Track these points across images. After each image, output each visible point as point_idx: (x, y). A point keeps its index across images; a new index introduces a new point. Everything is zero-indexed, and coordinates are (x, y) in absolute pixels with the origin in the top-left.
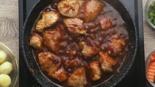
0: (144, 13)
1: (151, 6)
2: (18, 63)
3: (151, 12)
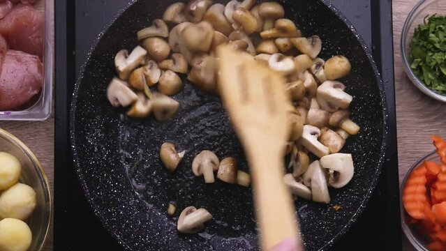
0: (397, 53)
1: (419, 28)
2: (50, 186)
3: (417, 45)
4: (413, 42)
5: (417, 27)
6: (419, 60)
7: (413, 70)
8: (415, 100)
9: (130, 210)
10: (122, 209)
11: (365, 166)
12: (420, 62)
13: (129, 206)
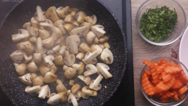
1: (144, 14)
3: (143, 21)
4: (141, 20)
5: (143, 13)
6: (144, 27)
7: (141, 31)
8: (143, 44)
9: (20, 89)
10: (16, 89)
11: (119, 72)
12: (144, 28)
13: (20, 88)
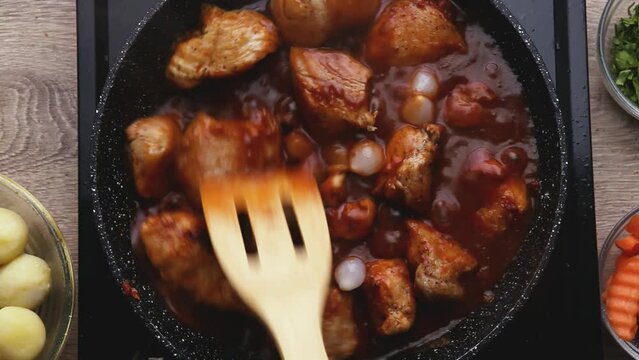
0: (593, 55)
1: (622, 24)
2: (73, 259)
3: (621, 50)
6: (627, 71)
12: (629, 74)
